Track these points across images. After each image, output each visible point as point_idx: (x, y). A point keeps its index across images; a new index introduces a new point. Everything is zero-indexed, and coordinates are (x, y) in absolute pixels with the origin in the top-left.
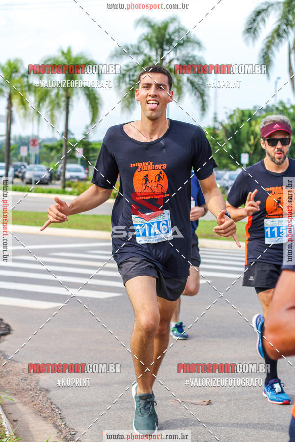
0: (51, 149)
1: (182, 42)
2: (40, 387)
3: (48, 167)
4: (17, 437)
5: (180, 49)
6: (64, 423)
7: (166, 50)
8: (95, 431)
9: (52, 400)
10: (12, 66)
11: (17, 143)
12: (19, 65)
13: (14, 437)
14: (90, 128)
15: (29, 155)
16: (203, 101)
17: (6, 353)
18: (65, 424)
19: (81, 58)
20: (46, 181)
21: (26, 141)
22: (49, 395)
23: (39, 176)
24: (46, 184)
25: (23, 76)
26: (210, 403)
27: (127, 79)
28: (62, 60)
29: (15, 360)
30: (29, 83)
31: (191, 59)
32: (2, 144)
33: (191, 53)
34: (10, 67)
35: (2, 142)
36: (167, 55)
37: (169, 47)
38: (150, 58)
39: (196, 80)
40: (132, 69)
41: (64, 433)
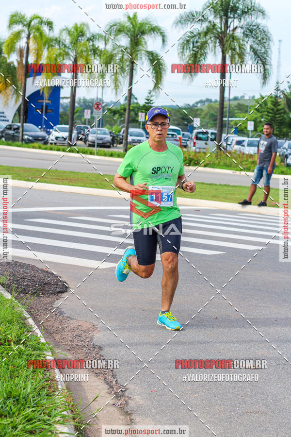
0: (115, 112)
1: (246, 10)
2: (94, 344)
3: (110, 131)
4: (68, 391)
5: (244, 18)
6: (115, 380)
7: (230, 17)
8: (145, 389)
10: (79, 30)
11: (81, 106)
12: (85, 29)
13: (66, 391)
14: (153, 93)
15: (93, 118)
16: (265, 70)
17: (62, 310)
18: (117, 380)
19: (146, 23)
20: (108, 144)
21: (91, 105)
22: (102, 353)
23: (101, 139)
24: (109, 147)
25: (89, 40)
27: (191, 46)
28: (128, 24)
29: (71, 317)
30: (95, 47)
31: (255, 28)
32: (67, 106)
33: (255, 21)
34: (77, 30)
35: (67, 104)
36: (231, 22)
37: (234, 15)
38: (215, 25)
39: (259, 48)
40: (197, 35)
41: (115, 389)
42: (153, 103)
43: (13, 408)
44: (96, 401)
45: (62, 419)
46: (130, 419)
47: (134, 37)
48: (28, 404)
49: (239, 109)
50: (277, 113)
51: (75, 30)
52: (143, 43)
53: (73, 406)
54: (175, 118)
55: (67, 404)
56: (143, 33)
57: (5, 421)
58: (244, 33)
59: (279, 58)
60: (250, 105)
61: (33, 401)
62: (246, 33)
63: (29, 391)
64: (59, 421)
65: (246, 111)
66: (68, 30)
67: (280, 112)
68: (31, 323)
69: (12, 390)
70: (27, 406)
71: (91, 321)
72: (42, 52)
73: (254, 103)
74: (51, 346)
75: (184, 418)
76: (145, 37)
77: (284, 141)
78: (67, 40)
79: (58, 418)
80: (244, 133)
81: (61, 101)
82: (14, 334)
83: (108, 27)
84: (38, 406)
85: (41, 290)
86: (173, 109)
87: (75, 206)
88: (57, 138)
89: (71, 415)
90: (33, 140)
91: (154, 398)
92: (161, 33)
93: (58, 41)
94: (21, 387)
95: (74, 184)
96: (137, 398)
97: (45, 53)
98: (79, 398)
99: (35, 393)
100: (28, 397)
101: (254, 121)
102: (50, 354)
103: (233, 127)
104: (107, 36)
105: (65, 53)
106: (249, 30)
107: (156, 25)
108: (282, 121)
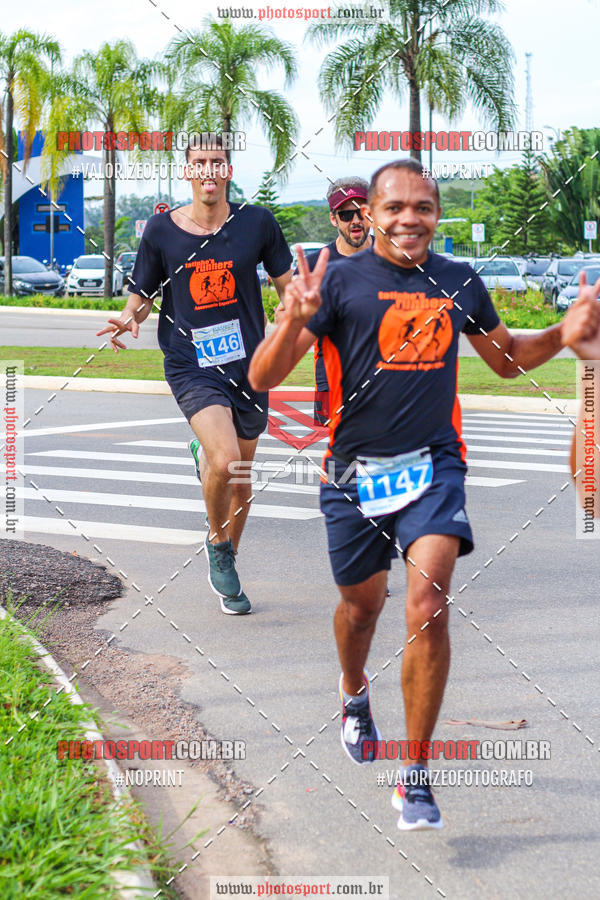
2: (182, 700)
4: (135, 802)
5: (452, 12)
6: (230, 772)
7: (423, 13)
8: (293, 786)
9: (206, 727)
10: (113, 57)
11: (129, 213)
12: (126, 54)
13: (131, 801)
14: (274, 178)
16: (501, 116)
18: (233, 773)
19: (251, 35)
21: (148, 209)
22: (199, 717)
25: (135, 76)
26: (523, 725)
27: (347, 76)
28: (213, 39)
29: (131, 647)
30: (148, 89)
31: (474, 31)
32: (99, 215)
33: (475, 18)
34: (109, 59)
35: (98, 211)
36: (426, 23)
37: (430, 8)
38: (393, 30)
39: (487, 72)
40: (357, 53)
41: (231, 790)
42: (274, 198)
43: (22, 842)
44: (195, 817)
45: (126, 860)
46: (267, 851)
47: (229, 67)
48: (53, 832)
49: (453, 200)
50: (531, 203)
51: (105, 59)
52: (248, 76)
53: (146, 830)
54: (321, 226)
55: (134, 828)
56: (245, 56)
57: (9, 872)
58: (452, 43)
59: (528, 90)
60: (474, 190)
61: (65, 826)
62: (457, 42)
63: (53, 805)
64: (119, 863)
65: (468, 203)
66: (91, 59)
67: (536, 200)
68: (50, 666)
69: (20, 805)
70: (52, 837)
71: (174, 654)
72: (41, 107)
73: (481, 186)
74: (93, 711)
75: (376, 843)
76: (252, 63)
77: (548, 260)
78: (91, 79)
79: (116, 859)
80: (466, 249)
81: (87, 206)
82: (16, 691)
83: (173, 47)
84: (74, 837)
85: (68, 597)
86: (316, 209)
87: (127, 420)
88: (82, 282)
89: (144, 850)
90: (33, 289)
91: (312, 804)
92: (283, 54)
93: (72, 82)
94: (37, 799)
95: (123, 374)
96: (278, 807)
97: (47, 109)
98: (158, 814)
99: (67, 810)
100: (53, 817)
101: (483, 222)
102: (93, 726)
103: (442, 238)
104: (172, 66)
105: (87, 106)
106: (462, 35)
107: (272, 37)
108: (542, 220)
